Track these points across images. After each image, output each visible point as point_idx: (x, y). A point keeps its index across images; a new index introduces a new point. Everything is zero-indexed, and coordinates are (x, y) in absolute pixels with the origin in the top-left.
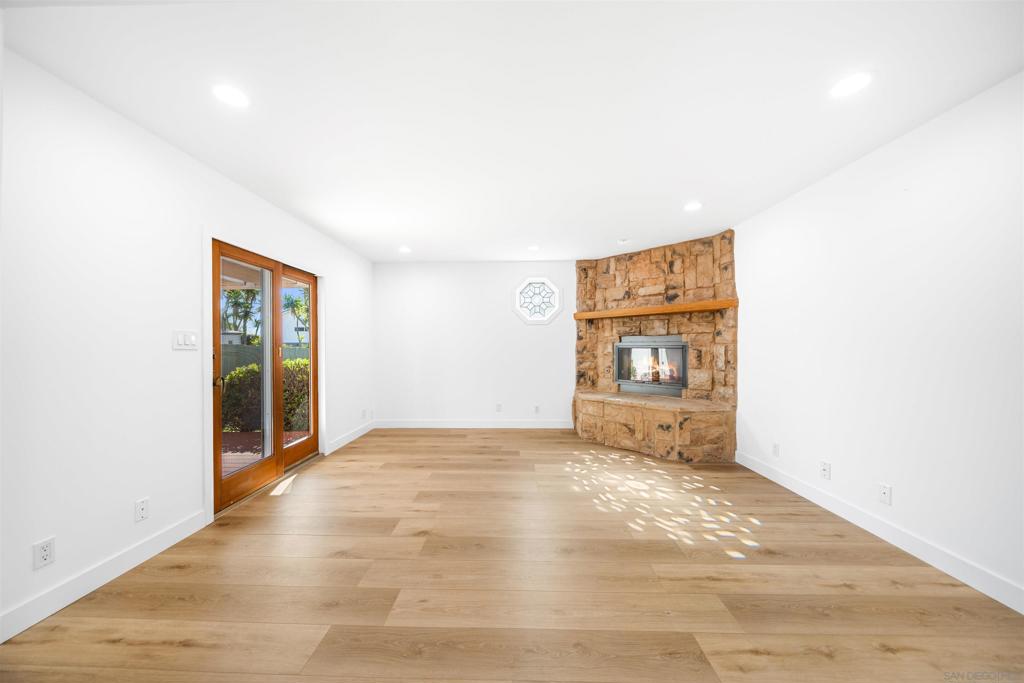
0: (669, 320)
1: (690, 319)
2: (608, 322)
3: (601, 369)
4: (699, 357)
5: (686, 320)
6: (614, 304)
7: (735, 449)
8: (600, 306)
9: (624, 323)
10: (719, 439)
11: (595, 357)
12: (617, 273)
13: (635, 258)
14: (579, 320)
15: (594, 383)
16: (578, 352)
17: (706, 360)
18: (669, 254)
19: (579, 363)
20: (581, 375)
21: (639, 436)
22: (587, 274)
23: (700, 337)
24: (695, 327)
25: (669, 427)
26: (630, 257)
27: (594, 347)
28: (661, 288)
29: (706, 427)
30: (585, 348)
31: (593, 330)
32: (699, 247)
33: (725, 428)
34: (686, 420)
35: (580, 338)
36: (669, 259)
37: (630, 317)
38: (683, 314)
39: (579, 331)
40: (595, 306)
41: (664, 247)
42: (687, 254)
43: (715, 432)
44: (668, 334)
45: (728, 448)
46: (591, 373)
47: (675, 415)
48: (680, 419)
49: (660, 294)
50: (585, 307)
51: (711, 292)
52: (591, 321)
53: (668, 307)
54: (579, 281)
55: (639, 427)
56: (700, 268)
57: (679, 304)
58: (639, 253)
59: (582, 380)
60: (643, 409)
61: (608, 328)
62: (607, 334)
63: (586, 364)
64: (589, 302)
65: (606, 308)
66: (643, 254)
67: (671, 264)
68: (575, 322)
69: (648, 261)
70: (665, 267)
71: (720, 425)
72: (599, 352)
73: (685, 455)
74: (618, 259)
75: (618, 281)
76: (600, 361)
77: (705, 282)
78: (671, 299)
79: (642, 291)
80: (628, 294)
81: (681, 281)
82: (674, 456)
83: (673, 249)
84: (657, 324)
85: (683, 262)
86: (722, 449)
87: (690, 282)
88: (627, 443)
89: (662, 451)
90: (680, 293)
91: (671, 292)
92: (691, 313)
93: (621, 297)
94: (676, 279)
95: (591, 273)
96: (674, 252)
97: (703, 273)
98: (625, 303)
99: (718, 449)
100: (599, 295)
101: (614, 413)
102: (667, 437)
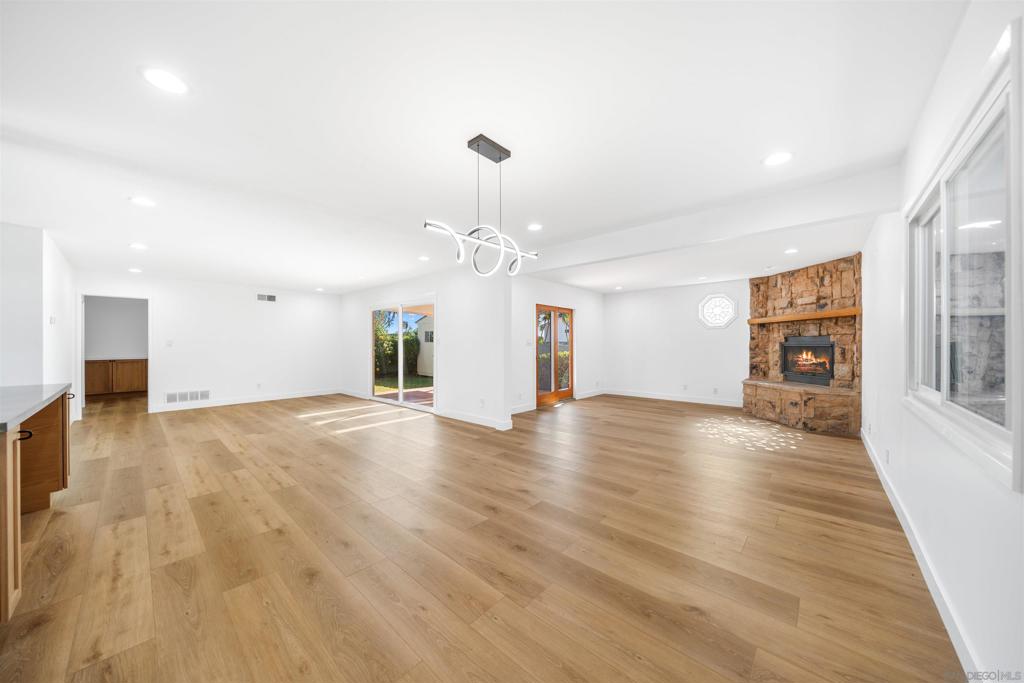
0: (821, 325)
1: (836, 323)
2: (776, 326)
3: (771, 363)
4: (843, 353)
5: (832, 324)
6: (781, 311)
7: (861, 426)
8: (770, 313)
9: (788, 326)
10: (843, 416)
11: (767, 354)
12: (783, 287)
13: (796, 275)
14: (752, 325)
15: (765, 374)
16: (751, 349)
17: (848, 356)
18: (821, 271)
19: (752, 358)
20: (753, 368)
21: (778, 410)
22: (759, 289)
23: (844, 337)
24: (839, 329)
25: (796, 404)
26: (792, 274)
27: (765, 347)
28: (813, 299)
29: (830, 407)
30: (757, 346)
31: (765, 332)
32: (842, 265)
33: (851, 409)
34: (810, 399)
35: (752, 338)
36: (821, 274)
37: (792, 322)
38: (830, 319)
39: (752, 333)
40: (767, 313)
41: (818, 265)
42: (834, 271)
43: (838, 411)
44: (820, 335)
45: (853, 425)
46: (763, 366)
47: (801, 395)
48: (805, 398)
49: (813, 303)
50: (757, 315)
51: (852, 301)
52: (762, 326)
53: (821, 314)
54: (752, 295)
55: (778, 404)
56: (844, 282)
57: (829, 311)
58: (799, 270)
59: (754, 371)
60: (780, 391)
61: (776, 330)
62: (776, 335)
63: (758, 359)
64: (761, 310)
65: (775, 314)
66: (801, 272)
67: (822, 279)
68: (748, 326)
69: (805, 277)
70: (818, 281)
71: (845, 406)
72: (770, 350)
73: (810, 426)
74: (783, 275)
75: (784, 294)
76: (770, 356)
77: (847, 293)
78: (823, 306)
79: (800, 301)
80: (791, 304)
81: (829, 293)
82: (800, 425)
83: (823, 266)
84: (812, 327)
85: (831, 277)
86: (847, 424)
87: (836, 293)
88: (772, 416)
89: (793, 421)
90: (829, 302)
91: (823, 302)
92: (837, 318)
93: (785, 305)
94: (826, 291)
95: (762, 288)
96: (825, 270)
97: (846, 286)
98: (789, 311)
99: (842, 424)
100: (770, 304)
101: (763, 393)
102: (796, 411)
